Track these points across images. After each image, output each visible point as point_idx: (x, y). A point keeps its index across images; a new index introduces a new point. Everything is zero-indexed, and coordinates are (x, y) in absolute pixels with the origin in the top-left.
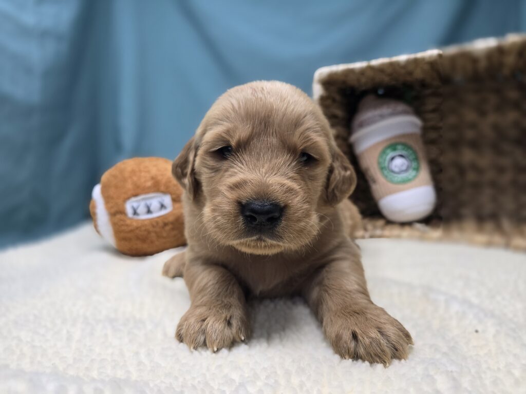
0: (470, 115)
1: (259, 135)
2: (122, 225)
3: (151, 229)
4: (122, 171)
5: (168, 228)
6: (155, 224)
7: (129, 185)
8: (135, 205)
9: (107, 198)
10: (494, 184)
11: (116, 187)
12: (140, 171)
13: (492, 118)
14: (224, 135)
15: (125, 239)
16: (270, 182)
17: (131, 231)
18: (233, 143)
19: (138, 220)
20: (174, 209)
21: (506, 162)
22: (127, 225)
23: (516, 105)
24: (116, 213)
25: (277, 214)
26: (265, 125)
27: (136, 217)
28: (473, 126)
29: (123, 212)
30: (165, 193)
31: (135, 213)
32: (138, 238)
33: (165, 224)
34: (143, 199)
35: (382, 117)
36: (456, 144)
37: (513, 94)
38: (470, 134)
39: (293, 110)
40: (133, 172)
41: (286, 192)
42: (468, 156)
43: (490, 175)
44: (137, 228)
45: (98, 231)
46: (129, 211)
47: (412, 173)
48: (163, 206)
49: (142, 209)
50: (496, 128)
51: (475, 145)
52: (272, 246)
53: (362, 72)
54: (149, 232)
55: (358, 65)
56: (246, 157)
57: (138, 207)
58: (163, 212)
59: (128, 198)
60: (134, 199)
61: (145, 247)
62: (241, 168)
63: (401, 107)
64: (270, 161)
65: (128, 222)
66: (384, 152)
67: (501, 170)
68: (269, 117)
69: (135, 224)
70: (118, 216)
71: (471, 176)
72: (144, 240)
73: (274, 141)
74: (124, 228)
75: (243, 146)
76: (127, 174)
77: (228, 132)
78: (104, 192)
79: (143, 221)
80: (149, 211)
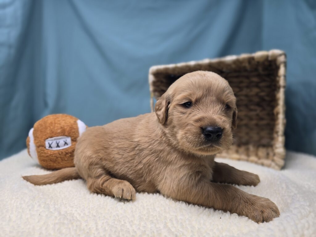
1: (206, 96)
2: (42, 153)
3: (58, 156)
5: (68, 156)
6: (61, 153)
7: (48, 131)
8: (50, 142)
10: (246, 125)
11: (41, 131)
12: (55, 123)
14: (188, 96)
15: (44, 160)
16: (216, 118)
17: (47, 156)
18: (194, 100)
19: (51, 151)
20: (72, 145)
21: (253, 114)
22: (45, 153)
24: (40, 146)
27: (50, 149)
29: (43, 146)
30: (67, 136)
31: (50, 146)
32: (51, 160)
33: (67, 153)
34: (55, 139)
40: (51, 124)
43: (244, 122)
44: (50, 155)
45: (30, 155)
46: (47, 146)
48: (66, 143)
49: (54, 145)
52: (215, 149)
54: (57, 158)
57: (52, 143)
58: (66, 147)
59: (47, 138)
60: (50, 139)
61: (55, 165)
65: (46, 151)
67: (251, 119)
69: (49, 153)
70: (40, 148)
72: (55, 161)
73: (213, 98)
75: (199, 101)
76: (48, 125)
78: (34, 133)
79: (54, 151)
80: (58, 146)
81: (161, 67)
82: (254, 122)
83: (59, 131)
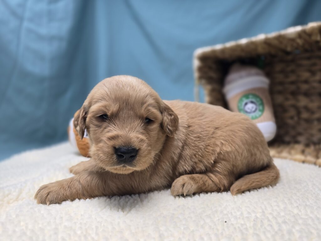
1: (123, 110)
16: (132, 136)
25: (135, 154)
41: (140, 142)
56: (117, 121)
68: (128, 99)
73: (131, 113)
81: (207, 49)
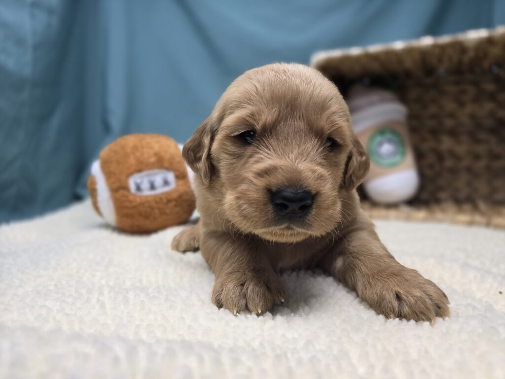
0: (450, 106)
1: (286, 119)
2: (124, 201)
3: (154, 205)
4: (123, 147)
5: (171, 205)
6: (159, 201)
7: (132, 161)
8: (138, 181)
9: (108, 174)
10: (469, 170)
11: (118, 163)
12: (143, 147)
13: (469, 109)
14: (248, 118)
16: (302, 168)
17: (134, 207)
18: (258, 127)
19: (141, 197)
20: (178, 186)
21: (481, 149)
22: (130, 201)
23: (492, 97)
24: (118, 189)
25: (309, 202)
26: (292, 109)
27: (139, 194)
28: (452, 115)
29: (126, 188)
30: (168, 169)
31: (138, 188)
32: (140, 214)
33: (169, 201)
34: (147, 175)
35: (371, 104)
36: (435, 133)
37: (490, 87)
38: (449, 123)
39: (320, 92)
40: (135, 148)
41: (318, 179)
42: (447, 143)
43: (466, 162)
44: (142, 204)
46: (132, 187)
47: (398, 158)
48: (166, 183)
49: (145, 185)
50: (473, 117)
51: (453, 133)
52: (298, 234)
53: (357, 59)
54: (152, 208)
55: (355, 51)
56: (273, 142)
57: (141, 182)
58: (167, 189)
59: (132, 174)
60: (137, 175)
61: (148, 224)
62: (268, 154)
63: (388, 95)
64: (299, 146)
65: (131, 198)
66: (372, 138)
67: (477, 157)
68: (296, 99)
69: (138, 200)
70: (121, 192)
71: (449, 163)
72: (146, 216)
73: (301, 124)
74: (127, 204)
75: (269, 131)
76: (129, 150)
77: (252, 115)
78: (105, 167)
79: (147, 197)
80: (152, 187)
82: (482, 164)
83: (153, 160)
